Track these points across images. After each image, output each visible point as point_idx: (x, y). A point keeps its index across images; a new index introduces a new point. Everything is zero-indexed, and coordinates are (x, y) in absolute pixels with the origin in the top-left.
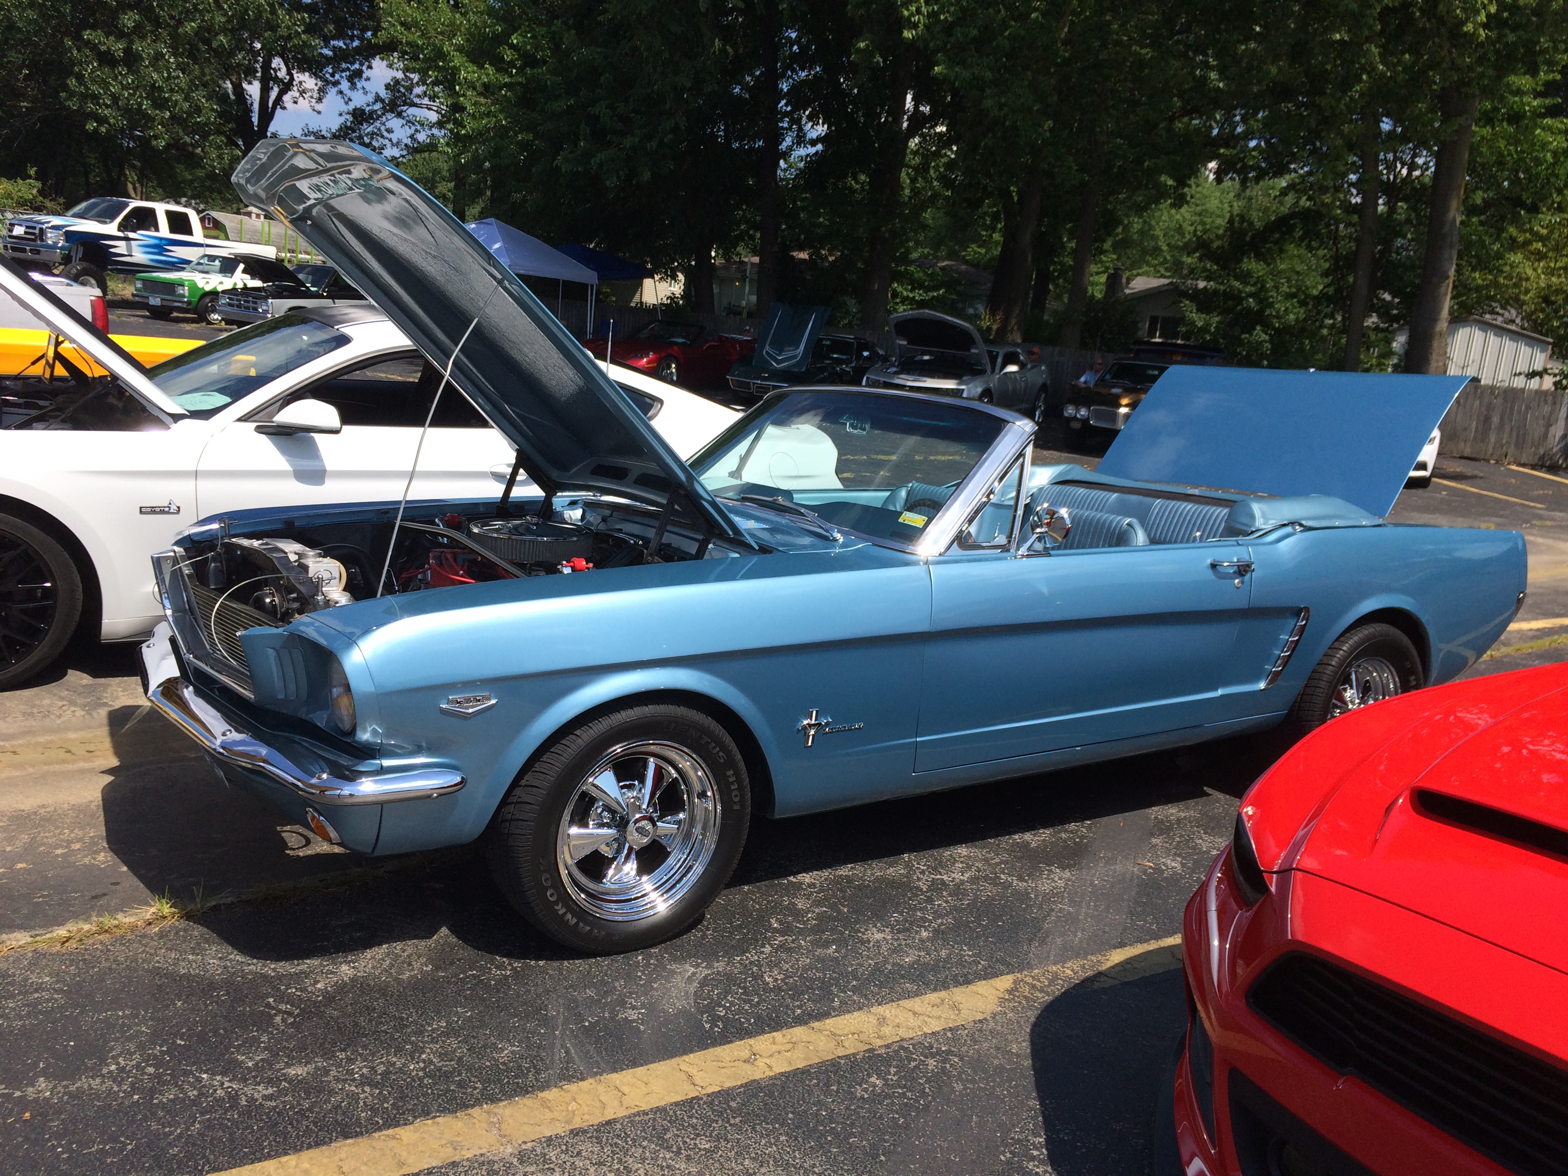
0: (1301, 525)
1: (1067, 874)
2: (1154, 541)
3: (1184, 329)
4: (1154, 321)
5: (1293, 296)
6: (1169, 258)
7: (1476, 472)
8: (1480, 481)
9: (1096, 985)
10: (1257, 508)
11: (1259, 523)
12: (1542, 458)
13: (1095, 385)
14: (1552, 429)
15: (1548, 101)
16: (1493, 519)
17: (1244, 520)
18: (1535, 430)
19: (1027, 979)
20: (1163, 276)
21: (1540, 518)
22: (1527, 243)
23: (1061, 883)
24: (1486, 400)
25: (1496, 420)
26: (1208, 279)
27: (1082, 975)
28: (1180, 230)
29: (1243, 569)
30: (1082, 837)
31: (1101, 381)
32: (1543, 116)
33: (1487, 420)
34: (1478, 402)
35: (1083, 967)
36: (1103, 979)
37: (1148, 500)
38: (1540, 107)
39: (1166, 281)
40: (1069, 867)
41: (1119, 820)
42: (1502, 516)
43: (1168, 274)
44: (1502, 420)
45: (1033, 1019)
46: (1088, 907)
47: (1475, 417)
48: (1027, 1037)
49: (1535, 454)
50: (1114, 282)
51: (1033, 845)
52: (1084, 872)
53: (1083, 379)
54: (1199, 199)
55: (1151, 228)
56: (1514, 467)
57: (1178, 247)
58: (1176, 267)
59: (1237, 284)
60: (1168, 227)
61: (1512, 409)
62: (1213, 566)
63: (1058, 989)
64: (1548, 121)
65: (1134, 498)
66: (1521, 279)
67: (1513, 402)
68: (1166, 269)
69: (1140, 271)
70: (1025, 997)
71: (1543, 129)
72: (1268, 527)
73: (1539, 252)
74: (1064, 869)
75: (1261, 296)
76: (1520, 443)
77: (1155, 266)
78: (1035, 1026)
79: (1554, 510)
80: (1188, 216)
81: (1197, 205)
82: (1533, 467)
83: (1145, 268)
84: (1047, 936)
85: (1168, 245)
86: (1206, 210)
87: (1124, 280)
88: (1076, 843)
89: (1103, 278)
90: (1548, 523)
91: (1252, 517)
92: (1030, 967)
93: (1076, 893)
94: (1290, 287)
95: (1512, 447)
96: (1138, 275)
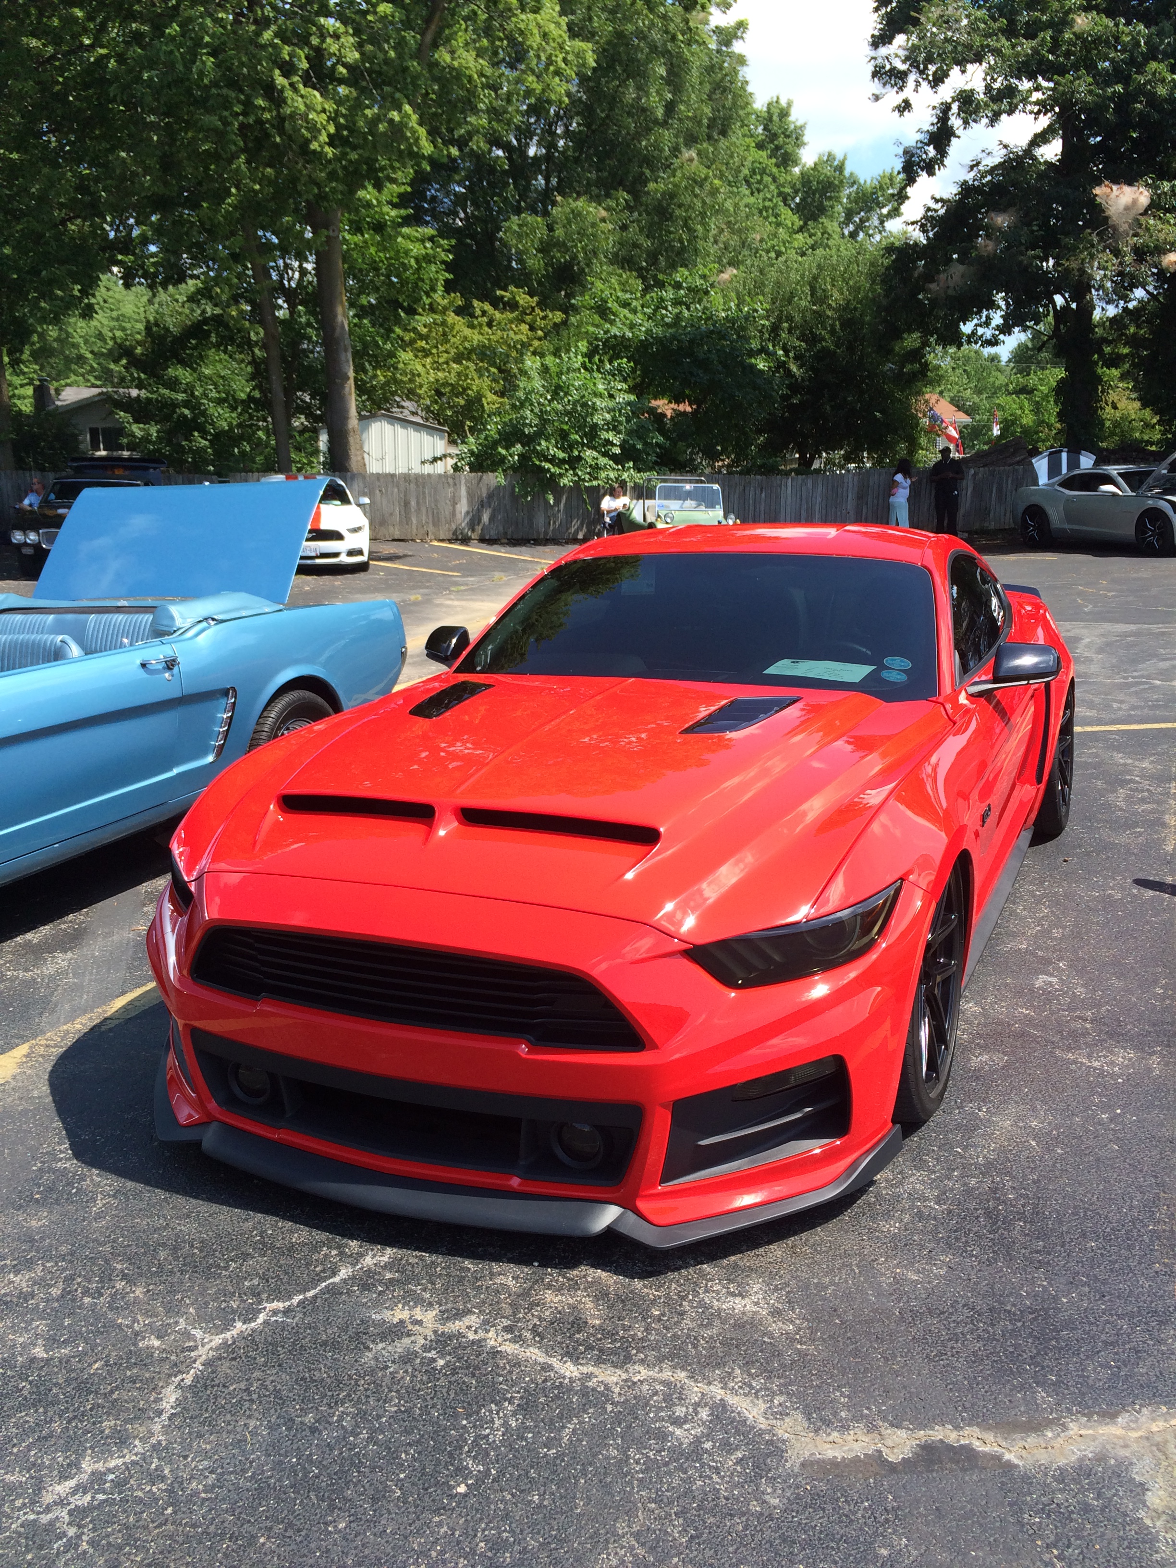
0: (213, 619)
1: (69, 955)
2: (89, 651)
3: (125, 441)
4: (94, 432)
5: (224, 400)
6: (95, 366)
7: (406, 552)
8: (409, 559)
9: (103, 1029)
10: (175, 610)
11: (179, 622)
12: (455, 533)
13: (40, 507)
14: (458, 506)
15: (403, 212)
16: (422, 591)
17: (165, 622)
18: (445, 509)
19: (42, 1042)
20: (94, 386)
21: (456, 584)
22: (412, 342)
23: (65, 963)
24: (402, 489)
25: (413, 503)
26: (139, 387)
27: (91, 1025)
28: (100, 336)
29: (170, 664)
30: (80, 924)
31: (45, 503)
32: (401, 225)
33: (407, 504)
34: (396, 490)
35: (91, 1019)
36: (109, 1022)
37: (82, 617)
38: (397, 217)
39: (96, 391)
40: (71, 949)
41: (112, 902)
42: (427, 587)
43: (99, 383)
44: (418, 503)
45: (50, 1069)
46: (91, 974)
47: (397, 504)
48: (47, 1083)
49: (449, 530)
50: (41, 394)
51: (35, 941)
52: (85, 949)
53: (26, 502)
54: (113, 304)
55: (68, 335)
56: (436, 543)
57: (103, 354)
58: (106, 376)
59: (166, 392)
60: (87, 334)
61: (424, 493)
62: (143, 665)
63: (70, 1041)
64: (405, 230)
65: (70, 617)
66: (413, 375)
67: (424, 487)
68: (96, 378)
69: (68, 381)
70: (42, 1056)
71: (403, 237)
72: (187, 625)
73: (423, 350)
74: (66, 952)
75: (192, 403)
76: (436, 523)
77: (83, 375)
78: (52, 1072)
79: (468, 576)
80: (105, 322)
81: (112, 310)
82: (450, 541)
83: (73, 378)
84: (56, 1006)
85: (92, 352)
86: (123, 315)
87: (53, 392)
88: (75, 930)
89: (29, 391)
90: (462, 588)
91: (172, 618)
92: (43, 1032)
93: (79, 967)
94: (219, 392)
95: (431, 525)
96: (67, 385)
